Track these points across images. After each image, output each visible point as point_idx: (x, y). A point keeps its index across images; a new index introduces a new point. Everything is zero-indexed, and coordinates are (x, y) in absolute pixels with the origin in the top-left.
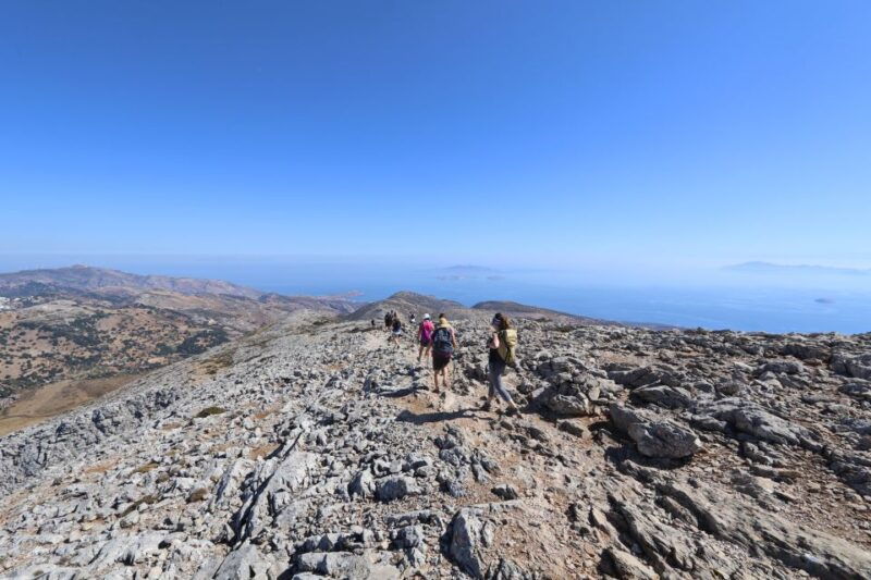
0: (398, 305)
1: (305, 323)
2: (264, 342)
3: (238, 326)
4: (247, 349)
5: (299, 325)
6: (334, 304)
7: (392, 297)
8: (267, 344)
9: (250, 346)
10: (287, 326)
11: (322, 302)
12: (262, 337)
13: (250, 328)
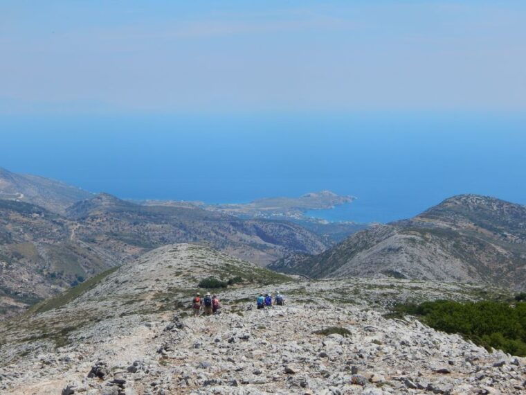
0: (450, 234)
1: (178, 282)
2: (65, 331)
3: (14, 286)
4: (24, 347)
5: (162, 287)
6: (268, 229)
7: (433, 213)
8: (72, 336)
9: (33, 339)
10: (132, 289)
11: (237, 223)
12: (65, 317)
13: (44, 291)
